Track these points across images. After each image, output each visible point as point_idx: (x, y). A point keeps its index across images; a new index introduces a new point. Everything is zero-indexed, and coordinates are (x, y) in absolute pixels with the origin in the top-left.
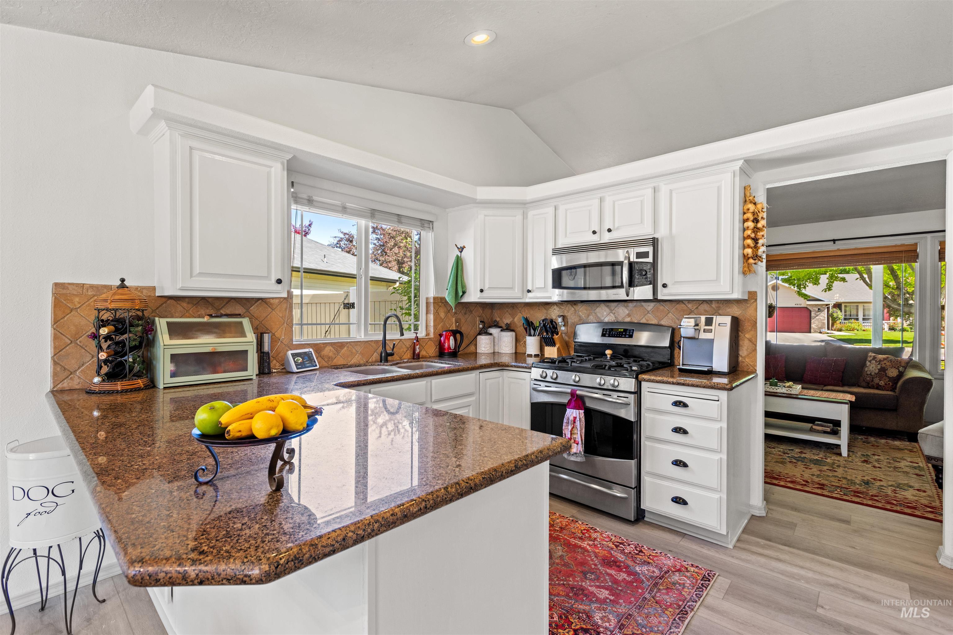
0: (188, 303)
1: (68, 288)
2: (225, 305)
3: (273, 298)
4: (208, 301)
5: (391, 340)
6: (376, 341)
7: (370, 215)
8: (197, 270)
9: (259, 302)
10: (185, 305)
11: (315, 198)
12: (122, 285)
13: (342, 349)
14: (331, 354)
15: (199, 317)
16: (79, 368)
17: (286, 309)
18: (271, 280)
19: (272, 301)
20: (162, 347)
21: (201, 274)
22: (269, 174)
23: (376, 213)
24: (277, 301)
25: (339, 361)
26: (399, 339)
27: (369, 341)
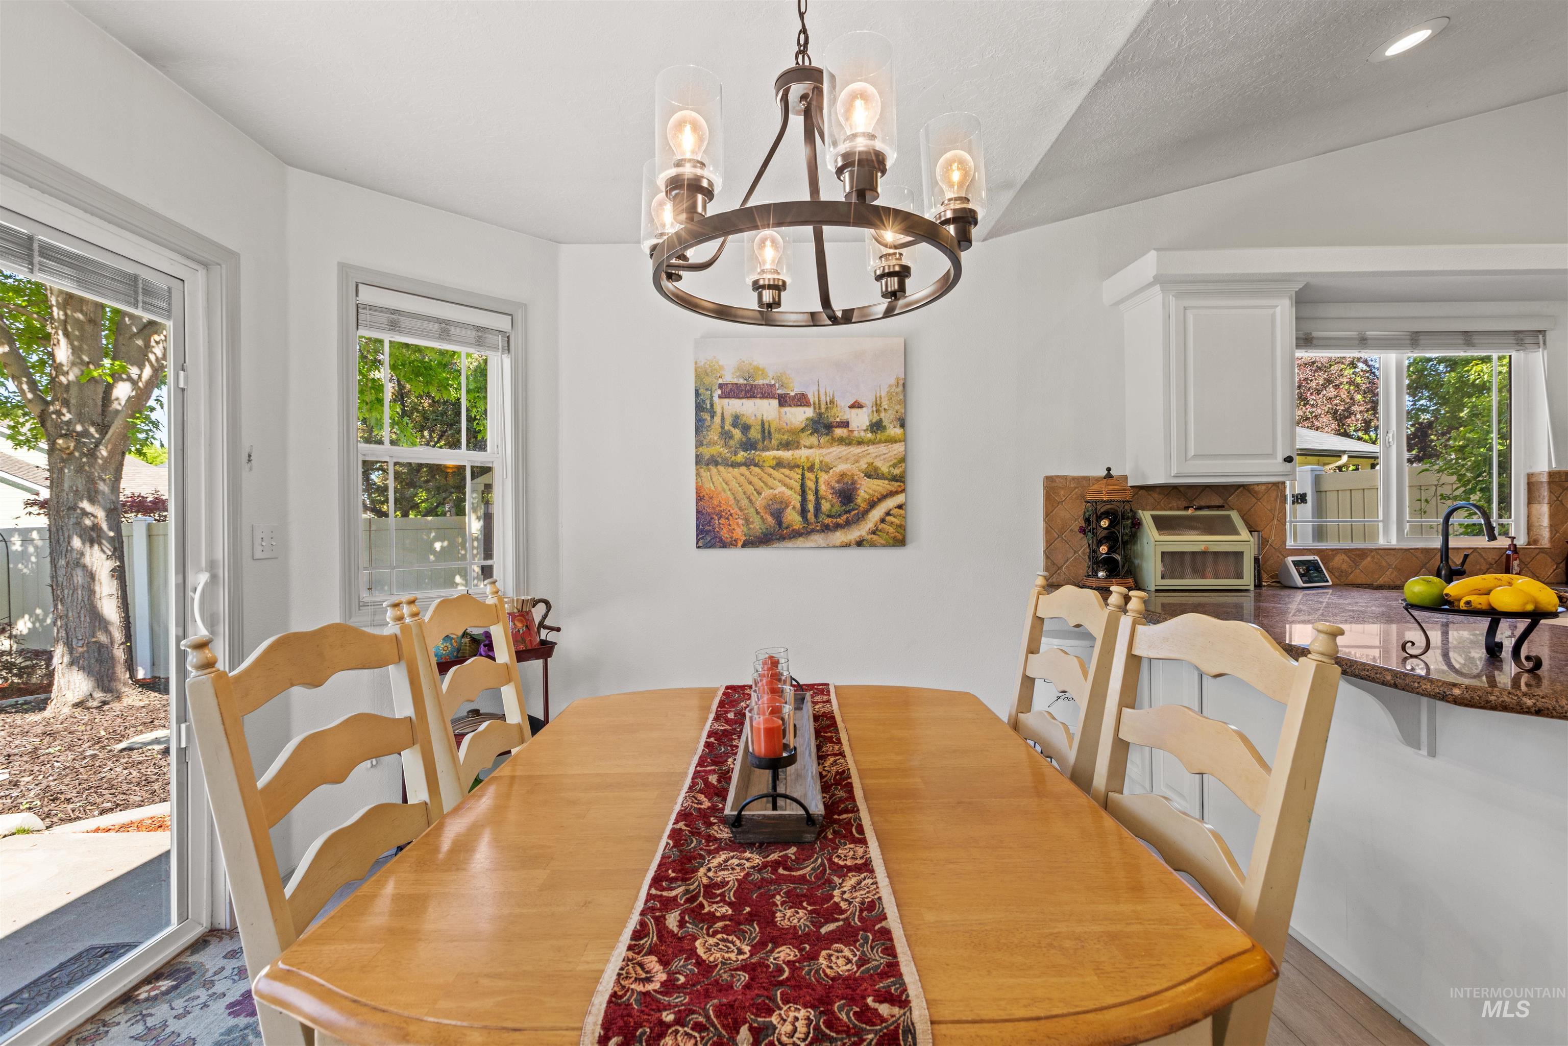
0: (1159, 494)
1: (1055, 482)
2: (1199, 494)
3: (1258, 484)
4: (1180, 491)
5: (1457, 549)
6: (1425, 549)
7: (1408, 342)
8: (1192, 453)
9: (1240, 490)
10: (1156, 495)
11: (1315, 334)
12: (1109, 476)
13: (1363, 559)
14: (1344, 566)
15: (1171, 509)
16: (1064, 564)
17: (1276, 500)
18: (1276, 458)
19: (1257, 488)
20: (1152, 543)
21: (1196, 456)
22: (1273, 316)
23: (1421, 337)
24: (1264, 487)
25: (1357, 576)
26: (1470, 548)
27: (1411, 549)
